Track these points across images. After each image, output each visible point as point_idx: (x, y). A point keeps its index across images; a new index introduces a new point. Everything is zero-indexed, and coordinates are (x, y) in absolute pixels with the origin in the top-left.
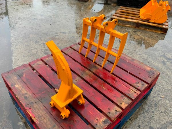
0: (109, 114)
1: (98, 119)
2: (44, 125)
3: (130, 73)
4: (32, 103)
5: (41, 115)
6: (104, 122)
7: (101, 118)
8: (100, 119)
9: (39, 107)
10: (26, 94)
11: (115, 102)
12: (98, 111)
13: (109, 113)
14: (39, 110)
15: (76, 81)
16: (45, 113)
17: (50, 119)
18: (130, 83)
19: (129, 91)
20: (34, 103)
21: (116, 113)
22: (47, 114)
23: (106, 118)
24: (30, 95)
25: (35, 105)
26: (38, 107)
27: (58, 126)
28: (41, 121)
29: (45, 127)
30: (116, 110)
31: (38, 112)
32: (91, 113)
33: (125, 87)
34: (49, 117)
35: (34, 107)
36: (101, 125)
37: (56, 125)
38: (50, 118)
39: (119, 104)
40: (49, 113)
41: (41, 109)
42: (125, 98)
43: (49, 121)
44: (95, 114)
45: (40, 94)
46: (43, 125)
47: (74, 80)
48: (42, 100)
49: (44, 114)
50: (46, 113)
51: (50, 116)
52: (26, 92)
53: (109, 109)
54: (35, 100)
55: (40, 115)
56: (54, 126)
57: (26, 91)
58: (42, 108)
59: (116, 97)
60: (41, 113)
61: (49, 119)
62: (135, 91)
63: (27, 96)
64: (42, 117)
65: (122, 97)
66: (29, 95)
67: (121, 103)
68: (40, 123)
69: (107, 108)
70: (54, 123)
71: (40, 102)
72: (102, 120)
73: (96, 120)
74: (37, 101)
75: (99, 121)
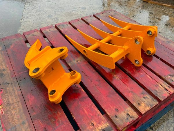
0: (114, 118)
1: (95, 123)
2: (9, 119)
3: (161, 60)
4: (7, 83)
5: (11, 103)
6: (104, 130)
7: (100, 123)
8: (99, 125)
9: (14, 90)
10: (4, 70)
11: (130, 100)
12: (98, 110)
13: (116, 117)
14: (11, 95)
15: (77, 61)
16: (19, 100)
17: (22, 111)
18: (160, 74)
19: (157, 86)
20: (9, 84)
21: (127, 119)
23: (108, 124)
24: (9, 72)
25: (10, 88)
26: (11, 90)
27: (29, 125)
28: (8, 111)
29: (10, 121)
30: (128, 114)
31: (10, 97)
32: (86, 112)
33: (151, 79)
34: (21, 107)
35: (6, 90)
37: (26, 122)
38: (22, 109)
39: (135, 104)
40: (23, 100)
41: (14, 93)
42: (148, 96)
43: (19, 113)
44: (92, 115)
45: (22, 73)
46: (9, 118)
47: (74, 60)
48: (21, 81)
49: (16, 101)
50: (19, 101)
51: (22, 106)
52: (5, 68)
53: (117, 110)
54: (12, 79)
55: (10, 102)
56: (23, 123)
57: (6, 66)
58: (16, 93)
59: (132, 92)
60: (12, 100)
61: (20, 110)
62: (167, 88)
63: (4, 74)
64: (12, 107)
65: (143, 94)
66: (7, 73)
67: (139, 104)
68: (5, 115)
69: (113, 108)
70: (25, 119)
71: (17, 83)
72: (101, 126)
73: (91, 124)
74: (14, 82)
75: (95, 128)
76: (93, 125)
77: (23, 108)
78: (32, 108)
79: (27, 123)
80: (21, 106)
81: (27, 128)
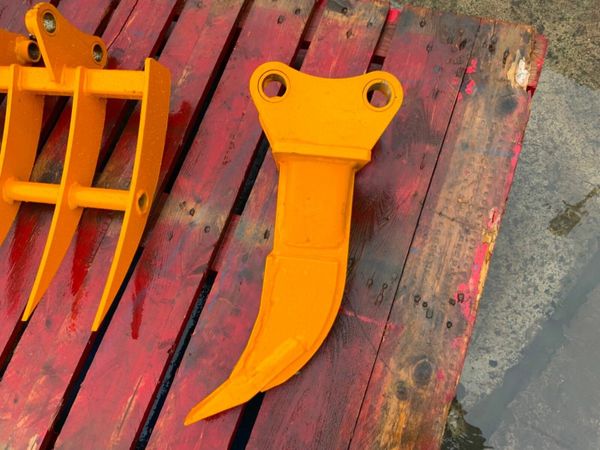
0: (302, 12)
1: (344, 32)
2: (488, 182)
4: (429, 315)
5: (458, 228)
6: (343, 11)
7: (336, 26)
8: (340, 24)
9: (428, 264)
10: (402, 393)
11: (236, 15)
13: (297, 11)
14: (443, 254)
16: (436, 218)
17: (449, 180)
20: (425, 305)
22: (438, 208)
23: (326, 12)
24: (393, 364)
25: (432, 287)
26: (432, 271)
27: (457, 132)
28: (480, 209)
29: (490, 175)
31: (450, 250)
32: (334, 64)
34: (444, 194)
35: (445, 287)
36: (363, 11)
37: (458, 144)
38: (445, 186)
40: (426, 207)
41: (432, 250)
43: (460, 178)
44: (331, 51)
45: (363, 318)
46: (489, 186)
47: (192, 224)
48: (389, 283)
49: (445, 220)
50: (436, 215)
51: (439, 191)
52: (394, 402)
54: (406, 316)
55: (460, 232)
56: (465, 146)
57: (385, 408)
58: (426, 250)
59: (209, 23)
60: (450, 235)
61: (452, 186)
63: (412, 369)
64: (462, 214)
66: (401, 366)
68: (491, 203)
69: (282, 28)
70: (455, 153)
71: (402, 285)
72: (340, 19)
73: (351, 37)
74: (406, 300)
75: (353, 25)
76: (348, 34)
77: (442, 184)
78: (422, 168)
79: (458, 140)
80: (442, 195)
81: (465, 128)
